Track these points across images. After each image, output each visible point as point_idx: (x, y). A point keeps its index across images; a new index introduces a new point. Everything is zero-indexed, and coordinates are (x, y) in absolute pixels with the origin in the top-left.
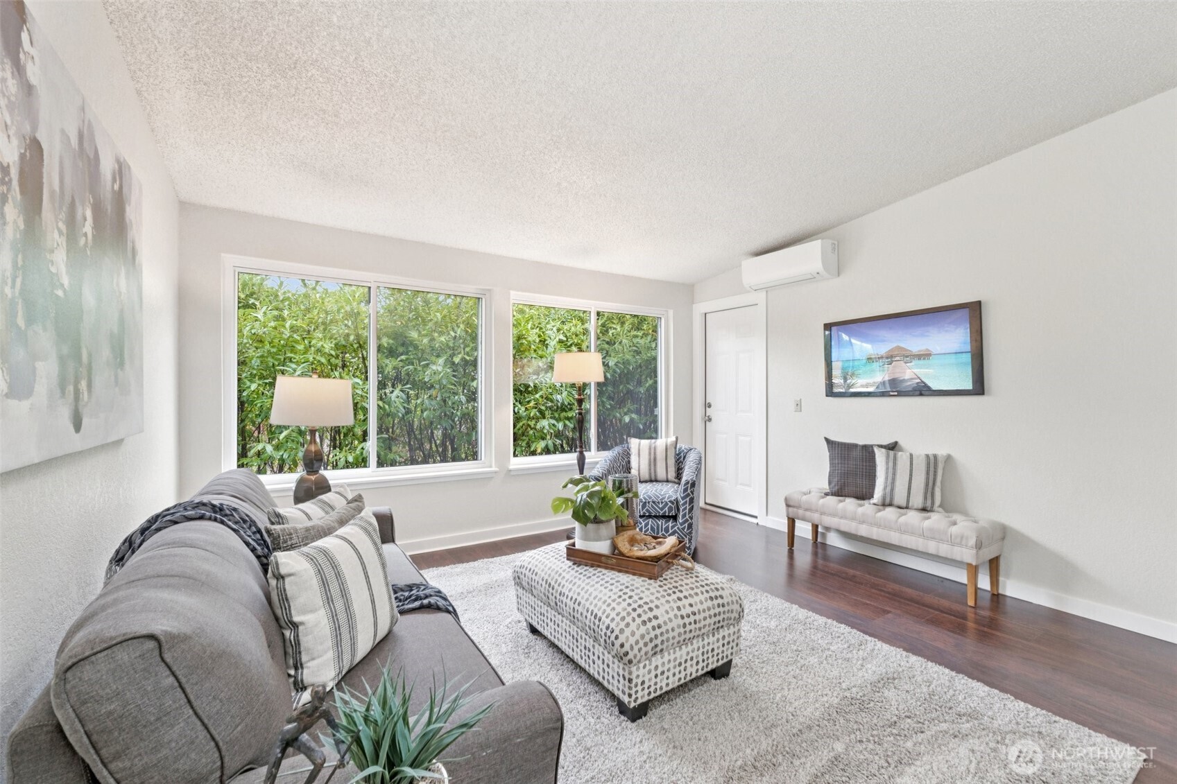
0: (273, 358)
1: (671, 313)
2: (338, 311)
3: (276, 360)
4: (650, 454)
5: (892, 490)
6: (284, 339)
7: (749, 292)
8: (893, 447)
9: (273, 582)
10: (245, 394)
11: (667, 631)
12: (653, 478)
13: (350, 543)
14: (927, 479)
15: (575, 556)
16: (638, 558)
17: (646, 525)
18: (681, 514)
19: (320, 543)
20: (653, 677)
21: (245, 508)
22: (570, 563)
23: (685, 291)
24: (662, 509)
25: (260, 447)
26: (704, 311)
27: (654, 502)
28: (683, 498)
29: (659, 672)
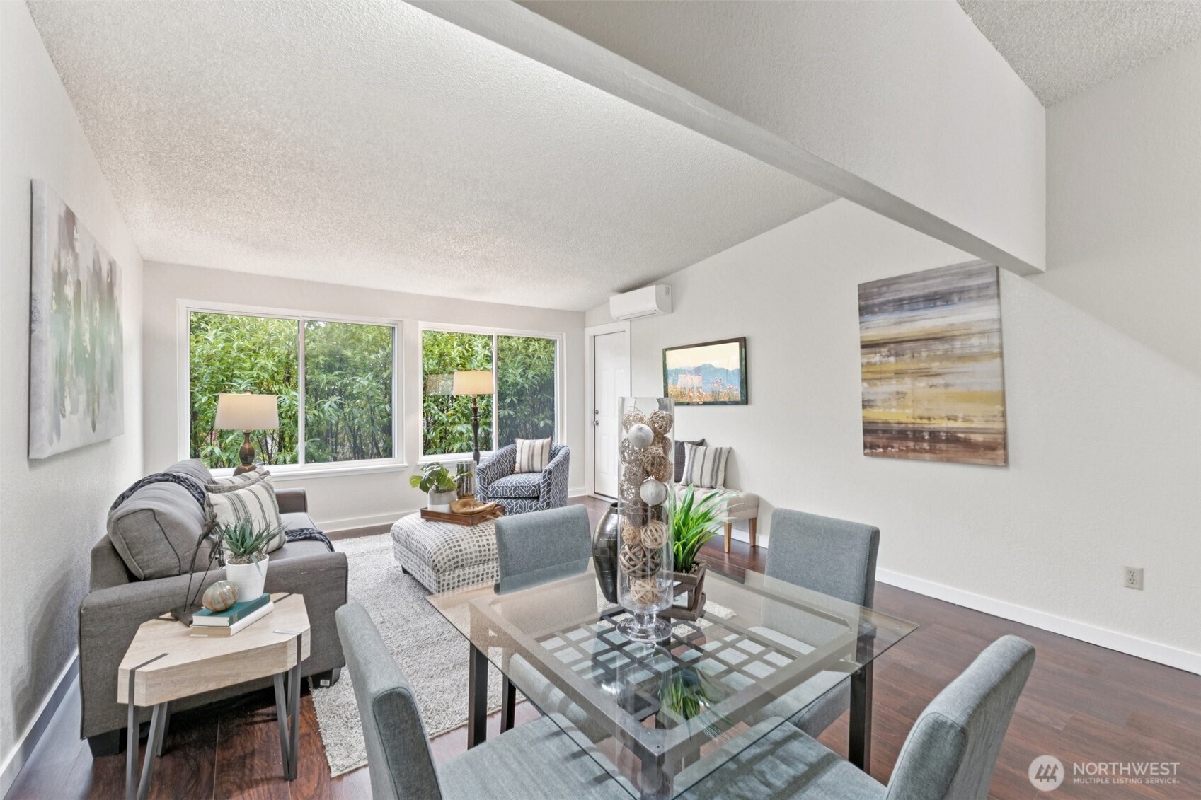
0: (222, 374)
1: (564, 335)
2: (280, 333)
3: (224, 375)
4: (529, 451)
5: (691, 474)
6: (232, 359)
7: (616, 321)
8: (702, 443)
9: (207, 509)
10: (196, 405)
11: (467, 554)
12: (531, 470)
13: (253, 493)
14: (713, 465)
15: (428, 515)
16: (461, 513)
17: (516, 505)
18: (542, 495)
19: (235, 492)
20: (457, 582)
21: (195, 480)
22: (423, 520)
23: (579, 318)
24: (527, 492)
25: (209, 449)
26: (593, 335)
27: (522, 487)
28: (543, 483)
29: (461, 579)
